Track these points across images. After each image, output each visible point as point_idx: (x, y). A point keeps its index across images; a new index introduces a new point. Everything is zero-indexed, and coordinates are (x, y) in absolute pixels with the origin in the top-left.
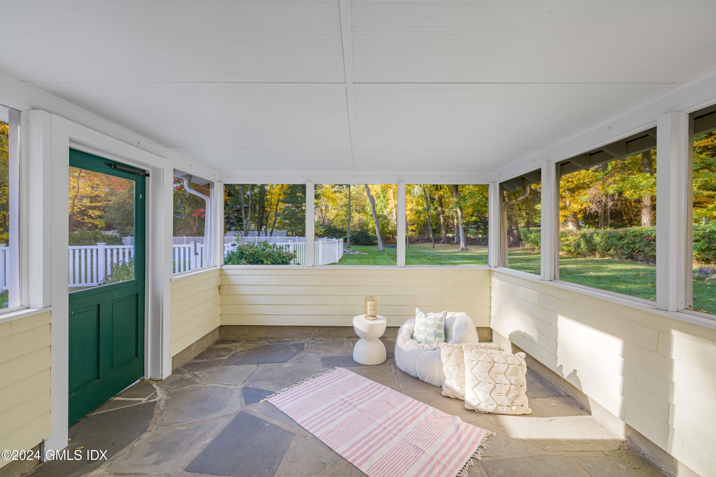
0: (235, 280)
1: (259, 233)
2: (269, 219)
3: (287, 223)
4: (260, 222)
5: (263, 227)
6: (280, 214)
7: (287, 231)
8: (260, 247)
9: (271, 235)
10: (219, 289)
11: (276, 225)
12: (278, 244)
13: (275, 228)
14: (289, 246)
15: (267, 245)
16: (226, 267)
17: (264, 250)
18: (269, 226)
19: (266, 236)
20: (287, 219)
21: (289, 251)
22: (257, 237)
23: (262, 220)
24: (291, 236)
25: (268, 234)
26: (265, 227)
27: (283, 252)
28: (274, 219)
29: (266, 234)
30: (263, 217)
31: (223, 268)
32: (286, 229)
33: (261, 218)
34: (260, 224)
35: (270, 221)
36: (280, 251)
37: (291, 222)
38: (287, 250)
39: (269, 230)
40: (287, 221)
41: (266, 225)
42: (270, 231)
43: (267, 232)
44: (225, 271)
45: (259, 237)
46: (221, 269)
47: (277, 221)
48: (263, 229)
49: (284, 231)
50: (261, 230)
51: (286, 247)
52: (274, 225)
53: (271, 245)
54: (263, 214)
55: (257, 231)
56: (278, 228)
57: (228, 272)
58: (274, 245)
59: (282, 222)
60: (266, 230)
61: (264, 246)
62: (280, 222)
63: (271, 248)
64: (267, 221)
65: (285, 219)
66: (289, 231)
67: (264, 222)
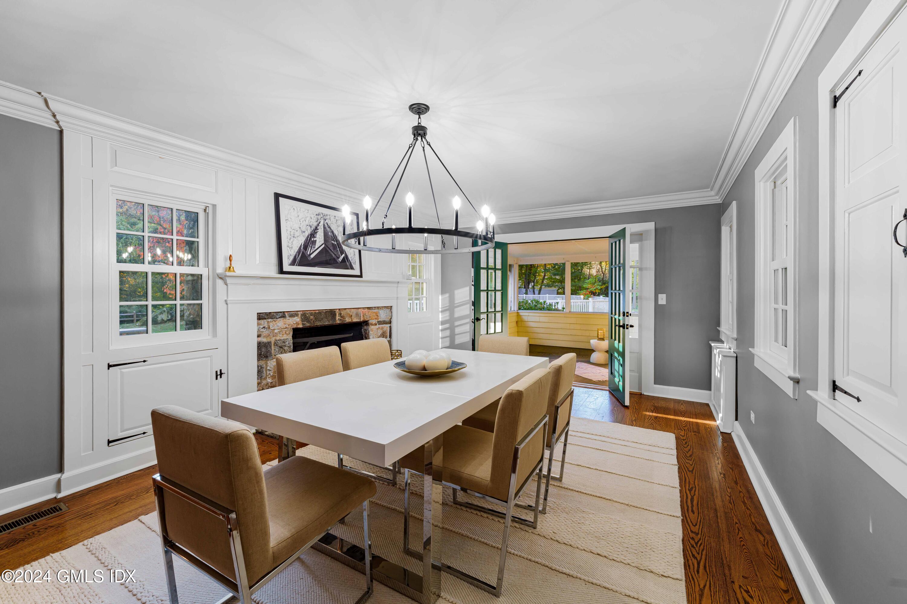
0: (525, 318)
1: (526, 291)
2: (537, 274)
3: (558, 279)
4: (527, 278)
5: (530, 284)
6: (549, 269)
7: (557, 289)
8: (532, 304)
9: (539, 294)
10: (517, 323)
11: (545, 282)
12: (548, 302)
13: (544, 285)
14: (558, 303)
15: (538, 302)
16: (519, 311)
17: (536, 306)
18: (537, 282)
19: (534, 294)
20: (558, 275)
21: (558, 307)
22: (524, 295)
23: (529, 276)
24: (563, 295)
25: (537, 292)
26: (533, 284)
27: (552, 308)
28: (543, 274)
29: (534, 291)
30: (531, 273)
31: (519, 312)
32: (557, 285)
33: (528, 275)
34: (527, 281)
35: (538, 278)
36: (550, 307)
37: (562, 278)
38: (556, 307)
39: (537, 288)
40: (558, 277)
41: (534, 282)
42: (539, 289)
43: (535, 289)
44: (520, 313)
45: (527, 295)
46: (518, 312)
47: (546, 277)
48: (530, 286)
49: (554, 289)
50: (528, 288)
51: (555, 304)
52: (543, 282)
53: (542, 302)
54: (531, 270)
55: (524, 288)
56: (548, 286)
57: (521, 314)
58: (545, 302)
59: (552, 279)
60: (533, 287)
61: (536, 303)
62: (550, 278)
63: (542, 304)
64: (535, 278)
65: (555, 275)
66: (560, 288)
67: (531, 279)
